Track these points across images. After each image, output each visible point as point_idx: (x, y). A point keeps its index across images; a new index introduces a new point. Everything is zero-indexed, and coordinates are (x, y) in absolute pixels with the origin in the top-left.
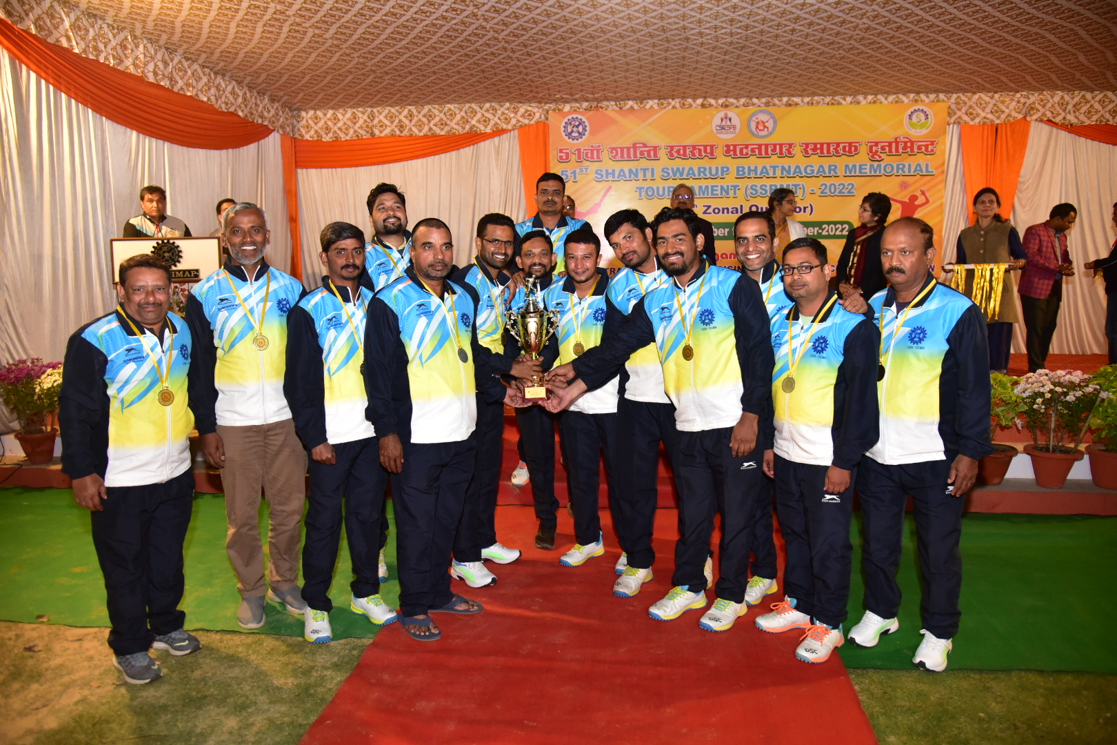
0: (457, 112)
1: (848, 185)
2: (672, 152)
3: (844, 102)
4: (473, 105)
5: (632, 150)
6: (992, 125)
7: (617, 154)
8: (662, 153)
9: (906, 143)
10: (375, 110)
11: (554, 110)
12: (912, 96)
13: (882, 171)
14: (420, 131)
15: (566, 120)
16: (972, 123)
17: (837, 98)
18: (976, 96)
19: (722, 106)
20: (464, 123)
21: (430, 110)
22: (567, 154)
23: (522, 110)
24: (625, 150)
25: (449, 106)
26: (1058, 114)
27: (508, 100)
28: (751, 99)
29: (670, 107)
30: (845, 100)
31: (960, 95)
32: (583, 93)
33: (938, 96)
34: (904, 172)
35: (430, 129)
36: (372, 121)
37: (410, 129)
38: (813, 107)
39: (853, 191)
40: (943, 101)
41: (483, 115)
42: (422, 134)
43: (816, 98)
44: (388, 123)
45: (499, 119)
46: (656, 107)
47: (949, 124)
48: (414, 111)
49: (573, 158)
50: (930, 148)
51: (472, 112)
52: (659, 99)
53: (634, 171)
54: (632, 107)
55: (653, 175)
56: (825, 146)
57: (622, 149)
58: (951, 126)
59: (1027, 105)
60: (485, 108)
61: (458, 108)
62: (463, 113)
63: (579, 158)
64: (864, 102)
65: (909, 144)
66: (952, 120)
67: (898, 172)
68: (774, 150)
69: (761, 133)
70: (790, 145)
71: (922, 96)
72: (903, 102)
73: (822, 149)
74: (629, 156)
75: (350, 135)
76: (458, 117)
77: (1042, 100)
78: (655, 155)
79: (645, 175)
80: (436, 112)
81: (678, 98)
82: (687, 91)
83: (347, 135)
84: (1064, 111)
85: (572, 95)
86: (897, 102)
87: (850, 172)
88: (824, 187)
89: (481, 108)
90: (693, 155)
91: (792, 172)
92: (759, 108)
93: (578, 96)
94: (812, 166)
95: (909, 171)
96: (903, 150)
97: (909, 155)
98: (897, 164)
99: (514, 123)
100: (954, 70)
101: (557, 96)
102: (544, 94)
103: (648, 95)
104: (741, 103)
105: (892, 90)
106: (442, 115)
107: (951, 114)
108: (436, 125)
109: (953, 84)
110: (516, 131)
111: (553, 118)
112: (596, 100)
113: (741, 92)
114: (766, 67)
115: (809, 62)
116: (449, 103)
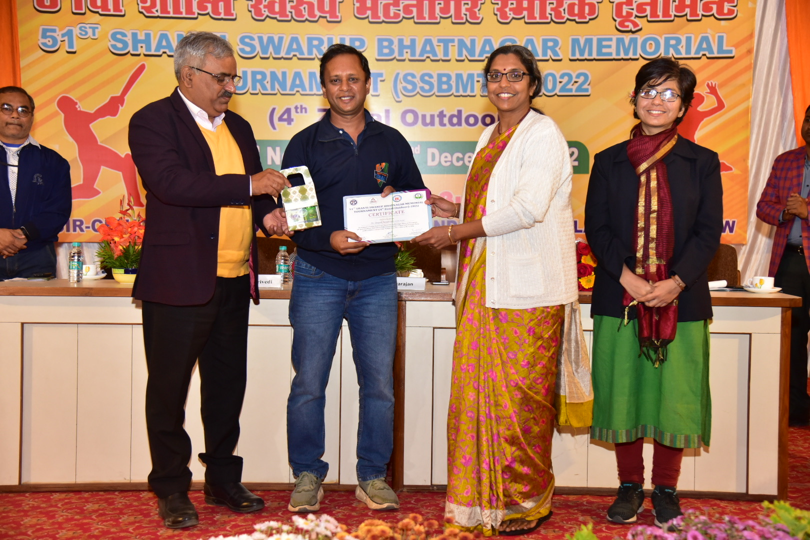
1: (578, 76)
2: (260, 7)
7: (153, 5)
8: (241, 8)
39: (586, 86)
49: (66, 5)
50: (727, 7)
56: (537, 3)
63: (79, 5)
68: (445, 9)
73: (531, 9)
78: (228, 11)
87: (582, 54)
90: (299, 13)
95: (688, 50)
96: (676, 11)
97: (688, 20)
98: (666, 38)
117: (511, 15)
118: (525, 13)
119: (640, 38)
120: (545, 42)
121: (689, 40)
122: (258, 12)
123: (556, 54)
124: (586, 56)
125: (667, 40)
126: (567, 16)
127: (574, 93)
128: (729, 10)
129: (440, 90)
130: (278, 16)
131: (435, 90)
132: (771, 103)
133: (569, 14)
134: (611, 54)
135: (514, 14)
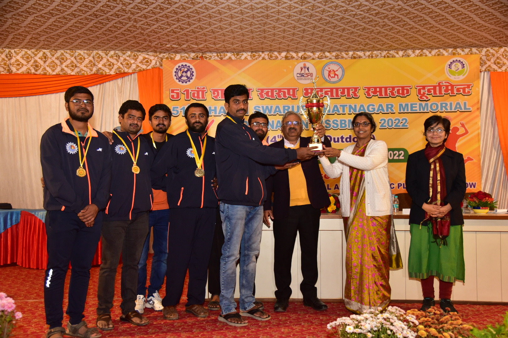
0: (86, 56)
1: (403, 120)
3: (397, 56)
4: (100, 52)
7: (218, 95)
9: (447, 86)
11: (167, 58)
12: (450, 50)
13: (429, 109)
14: (53, 71)
15: (177, 67)
16: (500, 70)
17: (391, 52)
18: (502, 50)
19: (301, 58)
20: (91, 66)
21: (62, 54)
22: (178, 94)
23: (141, 58)
25: (79, 51)
27: (128, 49)
28: (324, 53)
29: (261, 58)
30: (398, 53)
31: (489, 49)
32: (189, 43)
33: (471, 50)
34: (446, 109)
35: (62, 70)
37: (45, 69)
38: (373, 59)
39: (406, 124)
40: (476, 53)
41: (108, 60)
42: (54, 73)
43: (375, 52)
44: (24, 63)
45: (121, 64)
46: (249, 58)
47: (481, 72)
48: (49, 54)
50: (467, 90)
51: (98, 58)
52: (252, 52)
54: (230, 58)
56: (383, 89)
58: (483, 73)
60: (109, 55)
61: (87, 54)
62: (91, 58)
63: (188, 97)
64: (413, 55)
65: (450, 88)
66: (483, 69)
67: (442, 109)
68: (343, 93)
69: (333, 80)
70: (356, 89)
71: (459, 50)
72: (443, 55)
73: (380, 92)
76: (87, 61)
80: (68, 56)
81: (267, 51)
82: (272, 44)
85: (179, 45)
86: (439, 55)
87: (404, 110)
88: (383, 122)
89: (107, 55)
90: (279, 96)
91: (357, 110)
92: (331, 60)
93: (184, 46)
94: (373, 106)
95: (451, 109)
96: (445, 92)
97: (450, 96)
98: (441, 103)
99: (134, 67)
100: (491, 24)
101: (167, 46)
102: (156, 43)
103: (242, 47)
104: (317, 56)
105: (436, 45)
106: (73, 59)
107: (482, 63)
108: (67, 66)
109: (486, 38)
110: (136, 74)
111: (166, 65)
112: (200, 50)
113: (316, 46)
114: (336, 20)
115: (372, 14)
116: (79, 49)
118: (378, 93)
119: (429, 103)
120: (387, 105)
121: (451, 104)
122: (262, 96)
123: (392, 110)
124: (406, 111)
126: (396, 94)
127: (401, 127)
128: (468, 91)
129: (341, 126)
130: (270, 97)
131: (339, 127)
132: (488, 131)
133: (398, 93)
134: (417, 110)
135: (373, 94)
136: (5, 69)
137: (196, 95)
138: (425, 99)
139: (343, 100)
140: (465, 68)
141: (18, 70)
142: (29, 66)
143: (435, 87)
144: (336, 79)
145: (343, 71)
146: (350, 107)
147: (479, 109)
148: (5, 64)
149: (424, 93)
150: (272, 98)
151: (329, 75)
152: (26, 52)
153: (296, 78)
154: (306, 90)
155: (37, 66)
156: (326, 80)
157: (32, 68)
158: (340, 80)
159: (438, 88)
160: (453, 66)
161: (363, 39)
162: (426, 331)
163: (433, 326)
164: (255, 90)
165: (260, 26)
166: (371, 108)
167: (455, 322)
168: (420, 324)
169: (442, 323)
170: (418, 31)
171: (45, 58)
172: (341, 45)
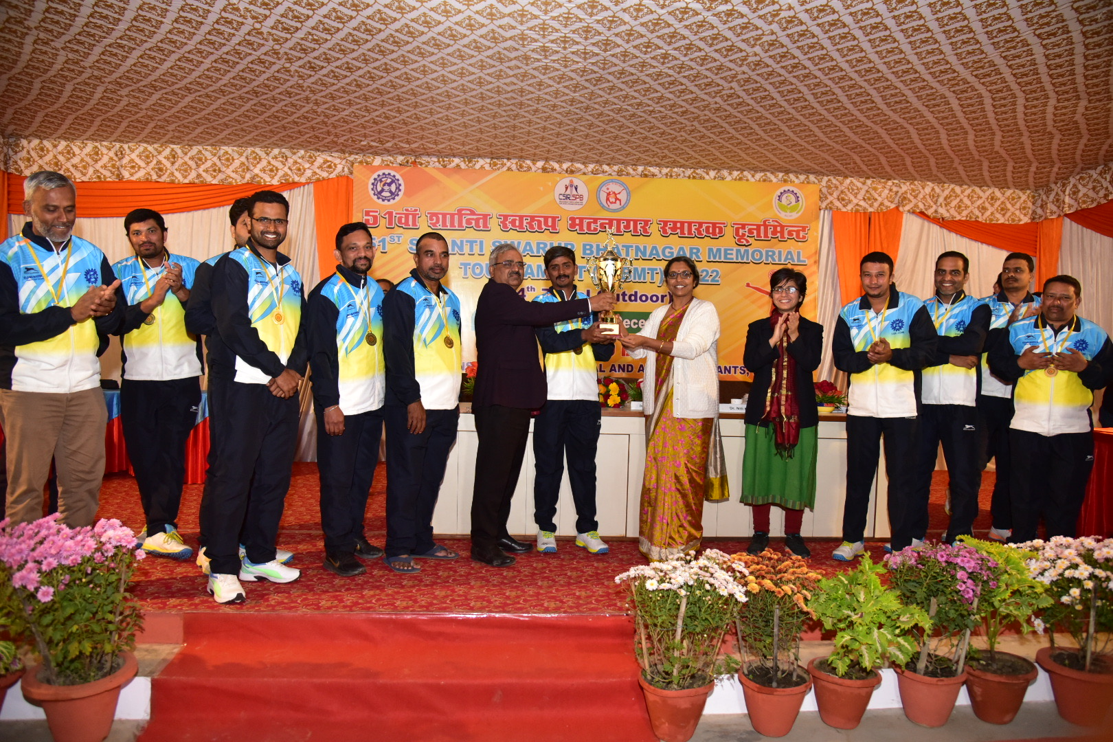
0: (236, 156)
1: (712, 272)
2: (507, 222)
3: (707, 177)
4: (258, 150)
5: (456, 217)
6: (865, 213)
7: (438, 222)
8: (494, 224)
9: (775, 227)
10: (126, 146)
11: (361, 162)
12: (781, 175)
14: (185, 177)
15: (375, 176)
16: (844, 210)
17: (699, 171)
18: (848, 181)
19: (567, 171)
20: (243, 171)
21: (200, 152)
22: (375, 218)
23: (320, 160)
24: (448, 216)
25: (226, 148)
26: (930, 207)
27: (301, 146)
28: (601, 166)
29: (505, 168)
30: (708, 174)
31: (831, 178)
32: (396, 141)
33: (808, 177)
34: (774, 260)
35: (199, 176)
36: (120, 159)
37: (172, 174)
38: (672, 180)
39: (717, 279)
40: (814, 183)
41: (269, 162)
42: (186, 181)
43: (676, 169)
44: (142, 164)
45: (290, 168)
46: (487, 167)
47: (820, 210)
48: (179, 152)
49: (383, 223)
50: (802, 234)
51: (255, 158)
52: (492, 158)
53: (459, 243)
54: (458, 166)
55: (481, 249)
56: (686, 225)
57: (444, 215)
58: (822, 211)
59: (899, 194)
60: (272, 155)
61: (238, 152)
62: (243, 159)
63: (390, 223)
64: (729, 178)
65: (779, 229)
66: (823, 206)
67: (767, 259)
68: (627, 227)
69: (613, 206)
70: (646, 222)
71: (791, 176)
72: (771, 181)
73: (682, 228)
74: (452, 224)
75: (88, 176)
76: (237, 163)
77: (913, 190)
78: (485, 225)
79: (471, 249)
80: (208, 155)
81: (515, 158)
82: (525, 147)
83: (84, 175)
84: (935, 203)
85: (381, 142)
86: (764, 181)
87: (715, 257)
89: (268, 154)
90: (532, 227)
91: (648, 254)
92: (610, 177)
93: (389, 145)
94: (671, 248)
95: (780, 260)
96: (772, 234)
97: (779, 241)
99: (309, 175)
100: (837, 142)
101: (363, 143)
102: (345, 138)
103: (478, 150)
104: (590, 169)
105: (762, 165)
106: (215, 159)
107: (822, 198)
108: (206, 171)
109: (829, 162)
110: (311, 186)
111: (359, 174)
112: (412, 152)
113: (590, 154)
114: (624, 117)
115: (676, 113)
116: (225, 144)
117: (669, 231)
118: (678, 231)
119: (750, 249)
120: (691, 250)
121: (780, 252)
122: (505, 226)
123: (698, 257)
124: (717, 259)
125: (767, 252)
126: (705, 234)
127: (709, 283)
128: (803, 236)
130: (517, 229)
134: (732, 259)
135: (672, 231)
136: (113, 173)
137: (403, 221)
138: (745, 243)
139: (627, 238)
140: (800, 202)
141: (132, 175)
142: (149, 169)
143: (759, 226)
144: (617, 206)
145: (629, 194)
146: (637, 248)
147: (817, 262)
148: (113, 166)
149: (744, 235)
150: (521, 229)
151: (608, 199)
152: (146, 148)
153: (558, 201)
154: (573, 219)
155: (160, 170)
156: (603, 207)
157: (153, 173)
158: (623, 208)
159: (762, 228)
160: (784, 198)
161: (660, 148)
162: (759, 584)
163: (768, 576)
164: (494, 217)
165: (508, 119)
166: (667, 251)
167: (798, 570)
168: (751, 573)
169: (780, 571)
170: (740, 143)
171: (174, 157)
172: (627, 155)
